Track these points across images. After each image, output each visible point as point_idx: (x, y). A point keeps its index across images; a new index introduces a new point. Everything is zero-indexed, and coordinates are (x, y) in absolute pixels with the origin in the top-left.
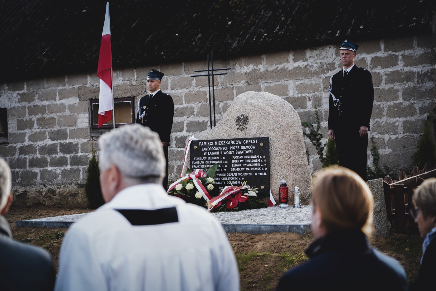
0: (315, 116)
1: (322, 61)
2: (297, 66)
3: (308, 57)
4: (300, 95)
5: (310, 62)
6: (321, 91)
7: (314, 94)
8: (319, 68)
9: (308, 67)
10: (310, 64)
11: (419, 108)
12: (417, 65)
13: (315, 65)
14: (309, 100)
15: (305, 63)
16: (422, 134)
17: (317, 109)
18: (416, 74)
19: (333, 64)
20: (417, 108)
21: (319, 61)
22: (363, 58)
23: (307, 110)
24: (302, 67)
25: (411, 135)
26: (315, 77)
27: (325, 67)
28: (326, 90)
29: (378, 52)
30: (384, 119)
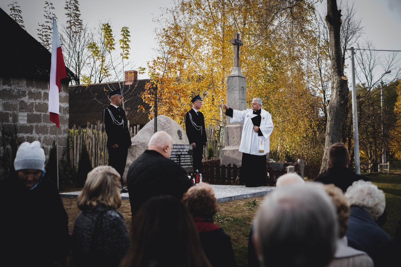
0: (14, 129)
1: (20, 88)
2: (5, 88)
3: (11, 84)
4: (5, 111)
5: (13, 87)
6: (17, 110)
7: (13, 112)
8: (17, 93)
9: (11, 91)
10: (13, 89)
11: (64, 130)
12: (63, 103)
13: (15, 90)
14: (11, 116)
15: (9, 88)
16: (64, 146)
17: (15, 124)
18: (63, 108)
19: (25, 92)
20: (62, 130)
21: (18, 88)
22: (40, 92)
23: (9, 123)
24: (8, 90)
25: (60, 147)
26: (15, 99)
27: (21, 93)
28: (21, 110)
29: (46, 89)
30: (49, 135)
